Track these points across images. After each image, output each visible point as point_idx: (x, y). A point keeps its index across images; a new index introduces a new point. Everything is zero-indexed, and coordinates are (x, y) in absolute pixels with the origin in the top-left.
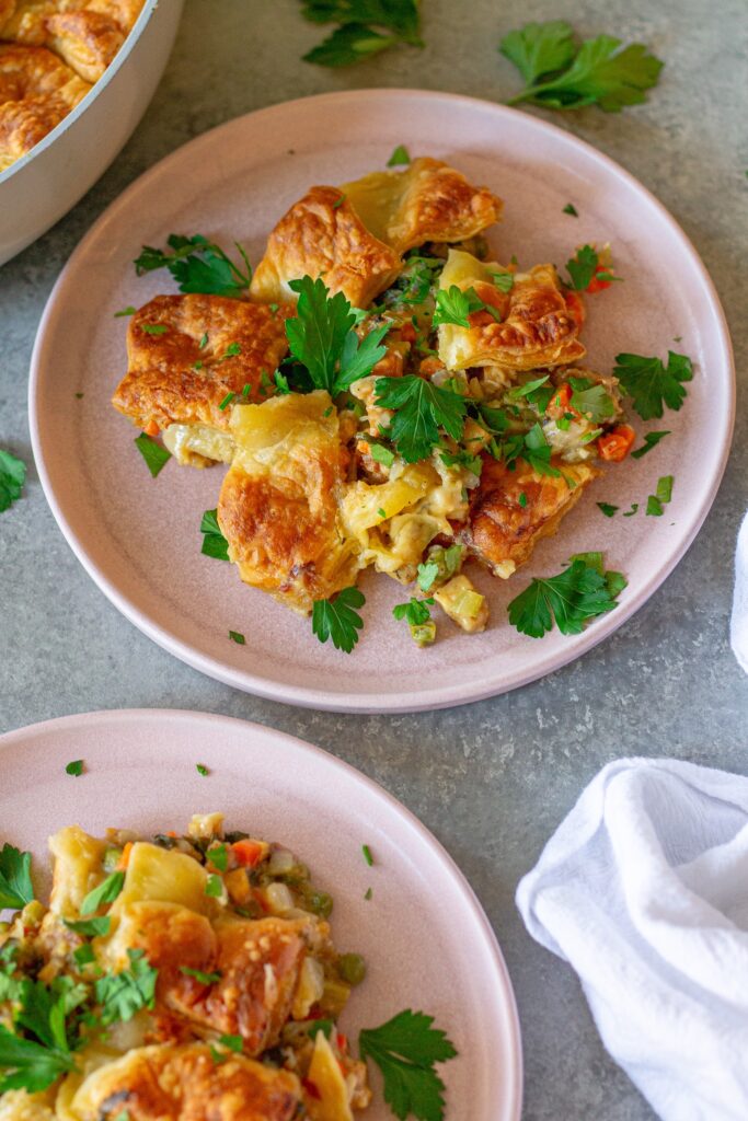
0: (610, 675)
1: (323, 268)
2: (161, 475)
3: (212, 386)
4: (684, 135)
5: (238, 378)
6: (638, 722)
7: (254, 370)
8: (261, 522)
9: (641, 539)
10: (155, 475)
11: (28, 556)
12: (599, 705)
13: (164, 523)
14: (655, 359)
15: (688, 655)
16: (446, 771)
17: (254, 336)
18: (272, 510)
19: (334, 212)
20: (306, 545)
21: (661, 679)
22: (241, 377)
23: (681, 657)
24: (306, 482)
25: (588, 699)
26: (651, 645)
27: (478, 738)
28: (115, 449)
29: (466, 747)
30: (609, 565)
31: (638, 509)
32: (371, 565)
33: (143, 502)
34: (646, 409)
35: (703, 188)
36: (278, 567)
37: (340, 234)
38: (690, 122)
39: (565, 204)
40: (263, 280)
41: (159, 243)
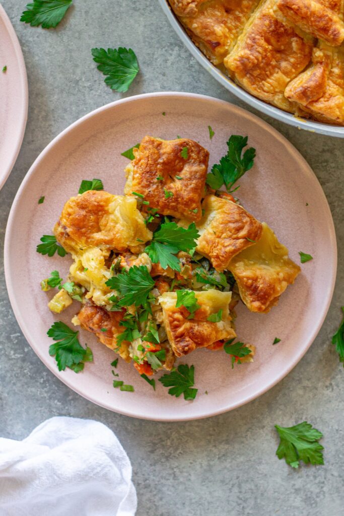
0: (38, 365)
1: (217, 233)
2: (123, 157)
3: (148, 186)
4: (328, 392)
5: (153, 198)
6: (17, 377)
7: (158, 205)
8: (86, 212)
9: (101, 378)
11: (82, 97)
12: (24, 360)
13: (98, 161)
14: (194, 383)
15: (50, 398)
17: (178, 203)
18: (92, 217)
19: (244, 238)
20: (76, 233)
21: (38, 387)
22: (153, 200)
23: (49, 395)
24: (106, 231)
25: (26, 355)
26: (54, 382)
27: (4, 308)
28: (136, 134)
30: (87, 364)
31: (117, 377)
32: (73, 261)
33: (108, 150)
34: (166, 380)
35: (296, 401)
36: (67, 220)
37: (232, 241)
38: (335, 395)
39: (280, 339)
40: (216, 203)
41: (251, 144)
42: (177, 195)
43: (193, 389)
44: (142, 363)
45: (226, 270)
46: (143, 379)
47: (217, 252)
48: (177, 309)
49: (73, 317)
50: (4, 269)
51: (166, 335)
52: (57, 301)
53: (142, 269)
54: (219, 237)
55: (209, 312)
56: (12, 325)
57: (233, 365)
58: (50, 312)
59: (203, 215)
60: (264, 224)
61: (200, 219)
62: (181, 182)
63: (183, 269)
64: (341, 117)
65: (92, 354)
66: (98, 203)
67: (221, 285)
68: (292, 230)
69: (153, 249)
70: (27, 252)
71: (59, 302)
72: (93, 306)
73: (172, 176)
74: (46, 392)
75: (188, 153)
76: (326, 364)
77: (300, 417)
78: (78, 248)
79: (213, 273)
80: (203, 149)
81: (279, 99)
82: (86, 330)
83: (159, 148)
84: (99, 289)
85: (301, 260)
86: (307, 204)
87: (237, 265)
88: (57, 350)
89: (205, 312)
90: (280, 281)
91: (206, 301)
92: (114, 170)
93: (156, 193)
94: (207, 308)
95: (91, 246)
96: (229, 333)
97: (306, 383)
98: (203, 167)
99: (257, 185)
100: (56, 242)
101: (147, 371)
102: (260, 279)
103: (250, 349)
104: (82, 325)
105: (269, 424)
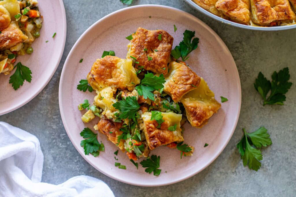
0: (74, 152)
1: (176, 82)
2: (127, 39)
3: (139, 54)
4: (233, 176)
6: (62, 158)
7: (144, 64)
8: (105, 67)
9: (108, 161)
10: (127, 38)
11: (107, 6)
12: (67, 149)
13: (113, 41)
14: (159, 166)
15: (80, 171)
16: (49, 112)
17: (155, 64)
18: (108, 70)
19: (190, 84)
20: (98, 78)
21: (73, 164)
22: (141, 61)
23: (79, 169)
24: (115, 78)
25: (68, 146)
26: (82, 162)
27: (58, 120)
28: (134, 27)
29: (55, 117)
30: (101, 153)
31: (117, 160)
32: (96, 94)
33: (119, 35)
34: (144, 163)
35: (216, 180)
36: (94, 71)
37: (183, 86)
38: (238, 177)
39: (208, 144)
40: (176, 65)
41: (196, 36)
42: (155, 59)
43: (159, 170)
44: (131, 152)
45: (180, 102)
46: (131, 163)
47: (175, 91)
48: (151, 121)
49: (95, 125)
50: (58, 98)
51: (145, 137)
52: (86, 116)
53: (133, 99)
54: (177, 84)
55: (169, 125)
56: (61, 129)
57: (181, 157)
58: (82, 122)
59: (168, 72)
60: (202, 78)
61: (167, 73)
62: (157, 53)
63: (156, 100)
64: (246, 20)
65: (104, 147)
66: (111, 62)
67: (177, 111)
68: (217, 84)
69: (140, 88)
70: (72, 89)
71: (87, 116)
72: (105, 119)
73: (153, 49)
74: (78, 167)
75: (162, 38)
76: (233, 160)
77: (218, 189)
78: (100, 87)
79: (172, 103)
80: (170, 36)
81: (212, 9)
82: (101, 133)
83: (146, 33)
84: (109, 109)
85: (222, 101)
86: (226, 70)
87: (186, 99)
88: (85, 144)
89: (166, 125)
90: (209, 110)
91: (167, 118)
92: (122, 46)
93: (143, 58)
94: (168, 122)
95: (106, 86)
96: (180, 138)
97: (222, 170)
98: (170, 45)
99: (199, 58)
100: (88, 83)
101: (134, 157)
102: (198, 108)
103: (191, 148)
104: (99, 130)
105: (200, 192)
